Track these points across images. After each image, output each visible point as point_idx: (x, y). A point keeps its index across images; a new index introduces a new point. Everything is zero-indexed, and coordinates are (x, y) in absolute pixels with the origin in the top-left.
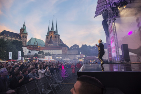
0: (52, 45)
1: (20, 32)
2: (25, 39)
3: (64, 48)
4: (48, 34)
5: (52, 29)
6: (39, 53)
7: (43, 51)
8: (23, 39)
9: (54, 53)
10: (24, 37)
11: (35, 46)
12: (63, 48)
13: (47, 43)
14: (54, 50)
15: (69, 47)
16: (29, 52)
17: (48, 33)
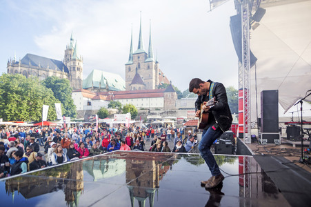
0: (141, 86)
1: (66, 56)
2: (77, 72)
3: (169, 94)
4: (130, 60)
5: (139, 48)
6: (110, 106)
7: (120, 101)
8: (73, 73)
9: (144, 107)
10: (74, 68)
11: (101, 88)
12: (165, 94)
13: (130, 82)
14: (145, 99)
15: (182, 92)
16: (89, 104)
17: (130, 57)
